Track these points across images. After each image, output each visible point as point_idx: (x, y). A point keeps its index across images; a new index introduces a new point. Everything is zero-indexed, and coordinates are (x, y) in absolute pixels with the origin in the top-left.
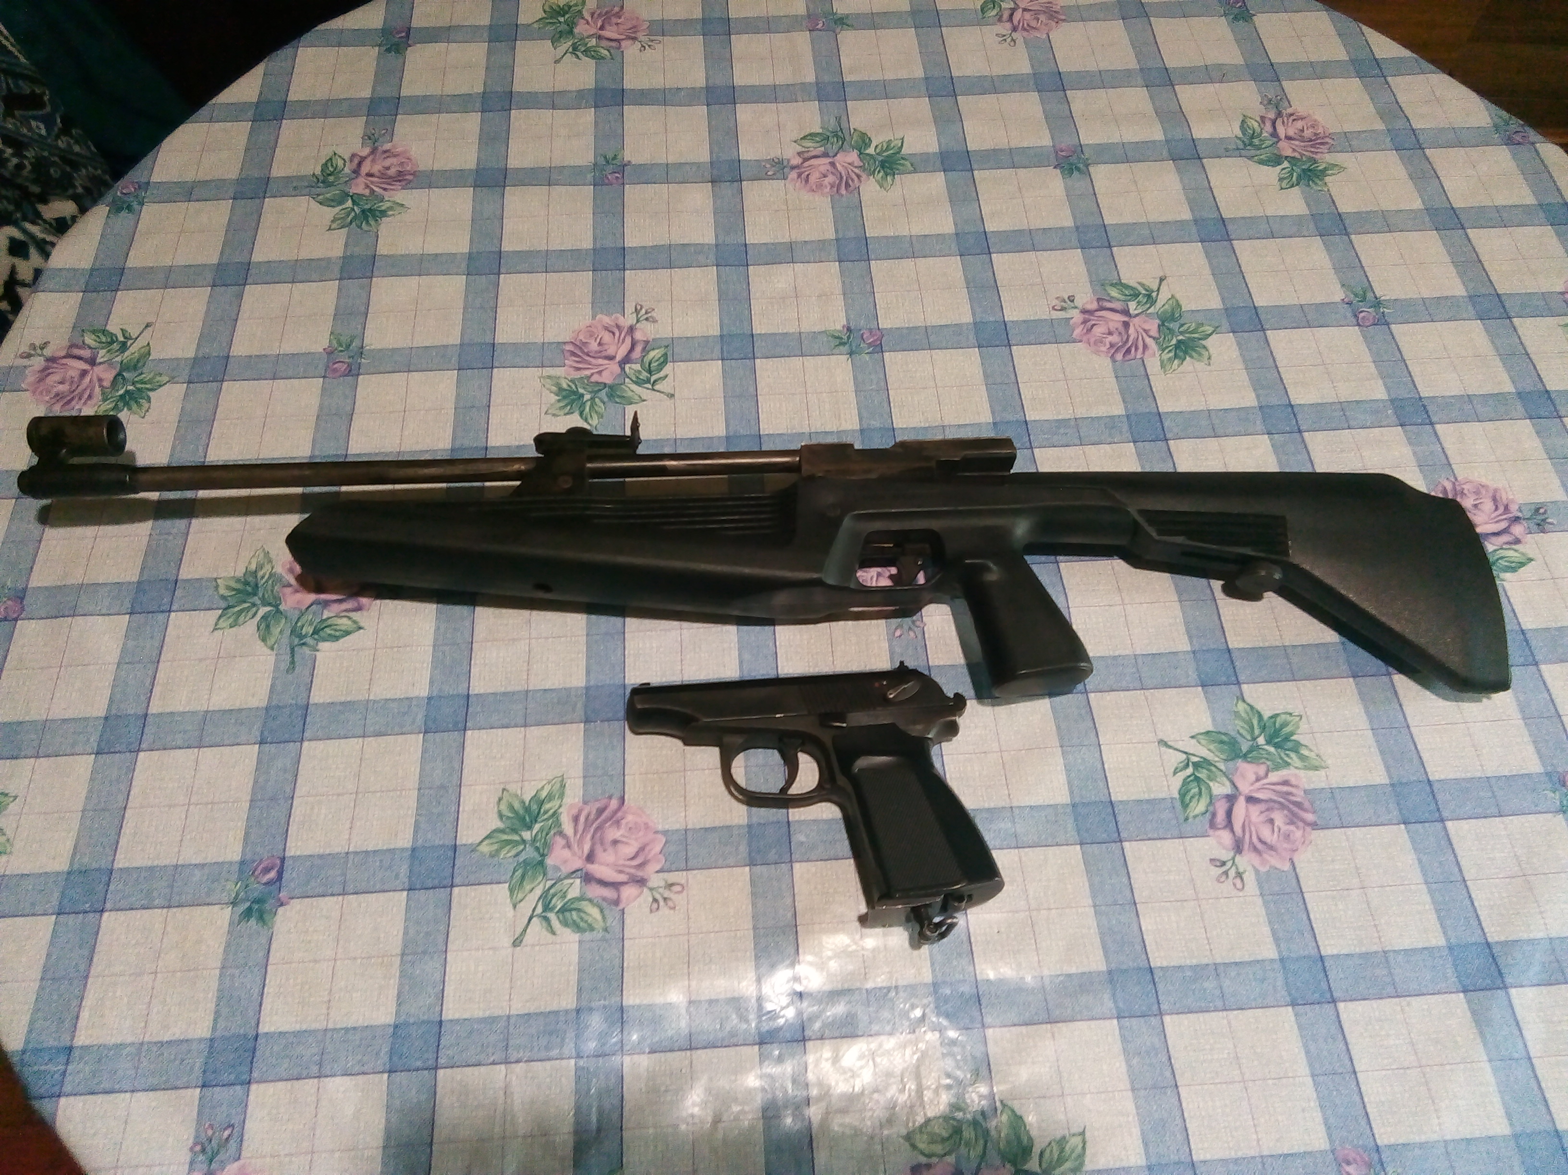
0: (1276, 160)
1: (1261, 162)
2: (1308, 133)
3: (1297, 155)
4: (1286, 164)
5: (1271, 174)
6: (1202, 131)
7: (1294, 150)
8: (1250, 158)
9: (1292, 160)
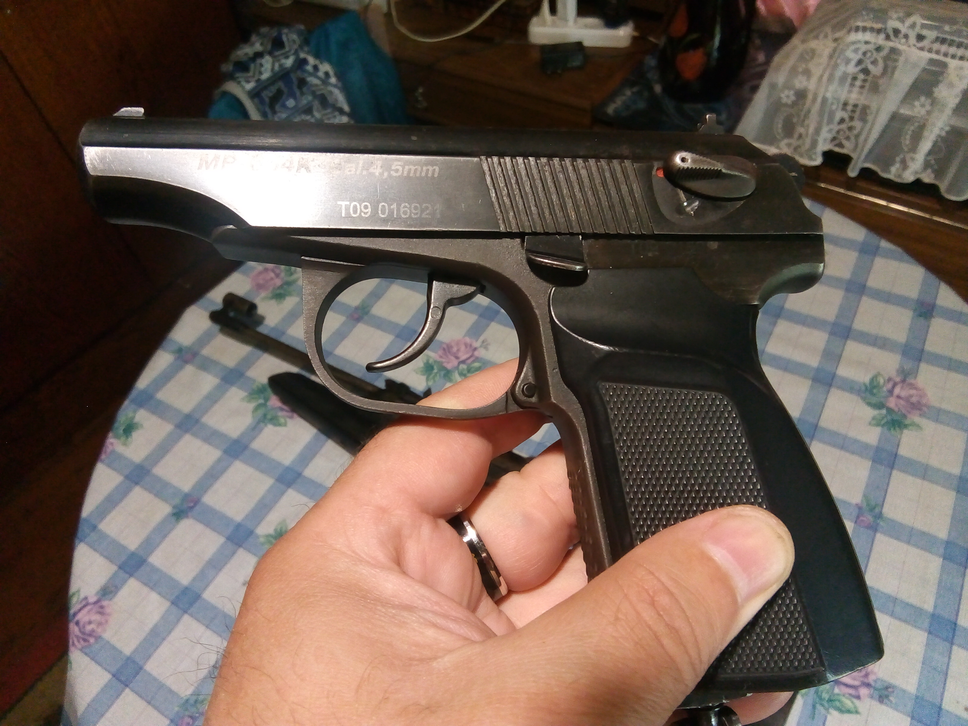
0: (879, 406)
1: (869, 404)
2: (914, 400)
3: (896, 409)
4: (884, 411)
5: (870, 413)
6: (843, 371)
7: (896, 405)
8: (864, 399)
9: (890, 411)
